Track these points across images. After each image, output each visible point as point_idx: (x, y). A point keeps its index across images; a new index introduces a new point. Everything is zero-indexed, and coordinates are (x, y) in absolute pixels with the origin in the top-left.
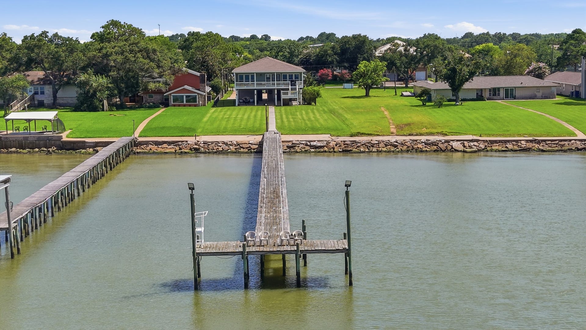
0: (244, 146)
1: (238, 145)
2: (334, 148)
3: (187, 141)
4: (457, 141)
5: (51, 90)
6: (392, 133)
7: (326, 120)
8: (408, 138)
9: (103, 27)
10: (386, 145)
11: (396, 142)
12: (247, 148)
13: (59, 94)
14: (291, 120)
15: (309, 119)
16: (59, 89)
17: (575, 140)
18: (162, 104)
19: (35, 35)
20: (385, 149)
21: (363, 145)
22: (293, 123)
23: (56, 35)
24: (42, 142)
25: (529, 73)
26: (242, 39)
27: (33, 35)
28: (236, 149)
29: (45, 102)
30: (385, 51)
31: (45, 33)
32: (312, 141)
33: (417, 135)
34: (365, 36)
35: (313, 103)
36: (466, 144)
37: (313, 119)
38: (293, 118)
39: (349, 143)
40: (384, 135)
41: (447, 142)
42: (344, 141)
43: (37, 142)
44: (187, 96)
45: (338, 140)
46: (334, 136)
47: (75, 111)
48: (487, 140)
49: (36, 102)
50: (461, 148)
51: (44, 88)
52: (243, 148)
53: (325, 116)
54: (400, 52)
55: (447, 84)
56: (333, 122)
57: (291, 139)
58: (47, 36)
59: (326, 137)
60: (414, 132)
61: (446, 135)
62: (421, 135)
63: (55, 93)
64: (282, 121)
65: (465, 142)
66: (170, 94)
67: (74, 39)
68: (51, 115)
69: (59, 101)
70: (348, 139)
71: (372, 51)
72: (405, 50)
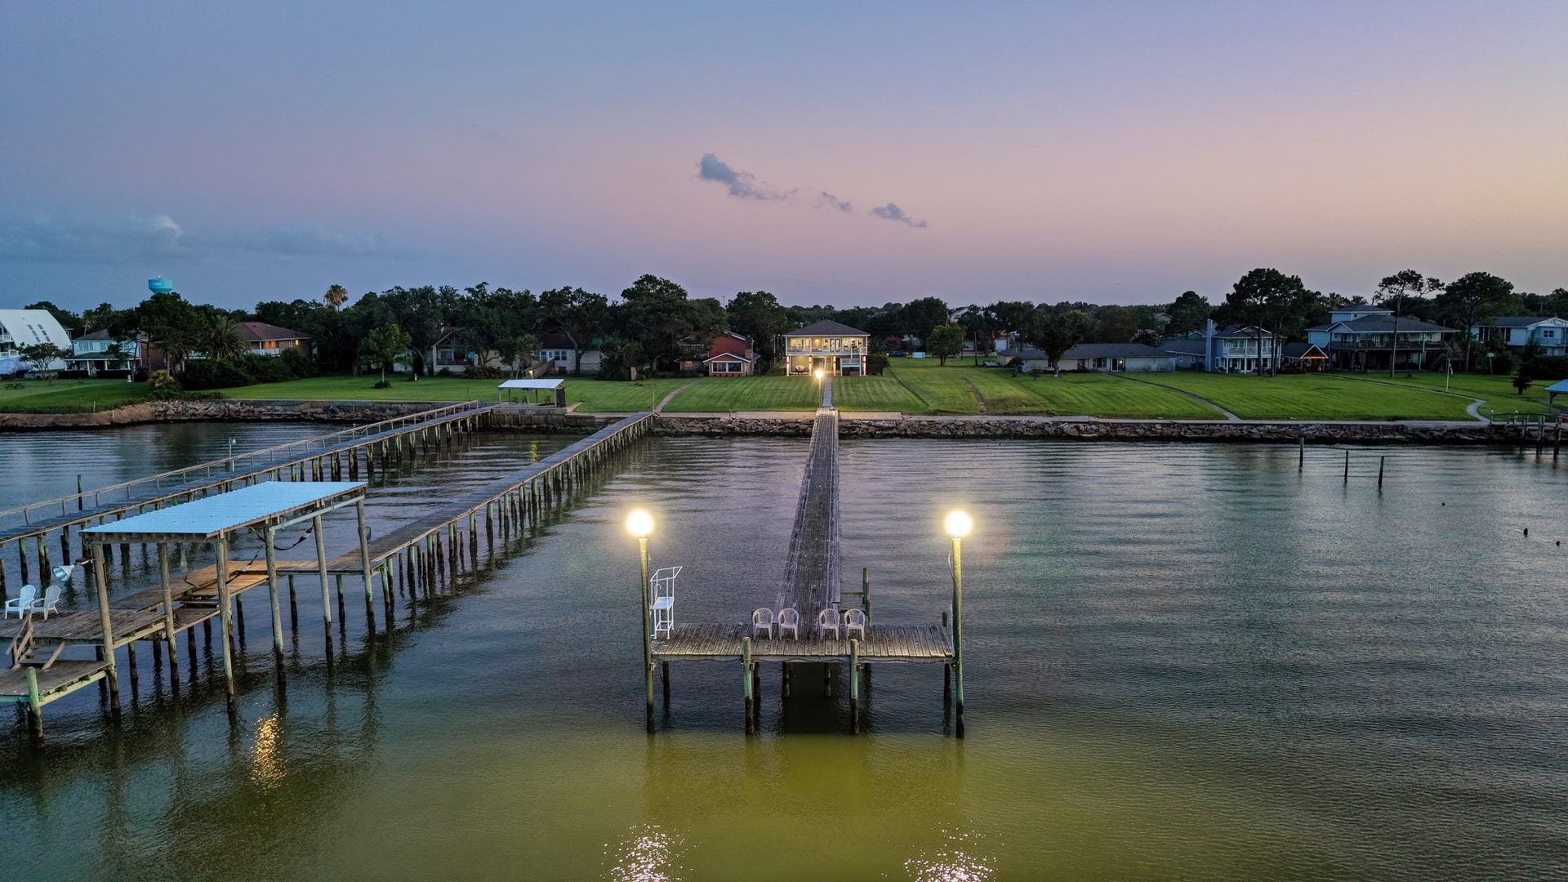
0: (790, 425)
1: (784, 424)
2: (905, 430)
3: (719, 419)
4: (1069, 423)
5: (574, 355)
6: (982, 411)
7: (895, 394)
8: (1003, 419)
9: (635, 283)
10: (975, 428)
11: (988, 423)
12: (794, 428)
13: (582, 361)
14: (852, 393)
15: (875, 393)
16: (583, 353)
17: (1228, 424)
18: (702, 372)
19: (556, 291)
20: (973, 433)
21: (944, 427)
22: (854, 398)
23: (579, 291)
24: (541, 417)
25: (1136, 341)
26: (805, 310)
27: (554, 290)
28: (780, 429)
29: (567, 369)
30: (962, 315)
31: (567, 289)
32: (876, 421)
33: (1014, 414)
34: (938, 300)
35: (879, 374)
36: (1082, 427)
37: (879, 392)
38: (854, 391)
39: (926, 423)
40: (971, 414)
41: (1056, 424)
42: (920, 422)
43: (536, 417)
44: (729, 364)
45: (911, 419)
46: (906, 414)
47: (598, 379)
48: (1109, 423)
49: (557, 369)
50: (1074, 433)
51: (565, 353)
52: (789, 428)
53: (894, 389)
54: (980, 316)
55: (1044, 352)
56: (902, 395)
57: (851, 418)
58: (570, 293)
59: (895, 416)
60: (1010, 410)
61: (1053, 415)
62: (1020, 414)
63: (578, 358)
64: (841, 395)
65: (1080, 425)
66: (710, 361)
67: (601, 296)
68: (554, 383)
69: (583, 368)
70: (925, 419)
71: (946, 316)
72: (985, 314)
